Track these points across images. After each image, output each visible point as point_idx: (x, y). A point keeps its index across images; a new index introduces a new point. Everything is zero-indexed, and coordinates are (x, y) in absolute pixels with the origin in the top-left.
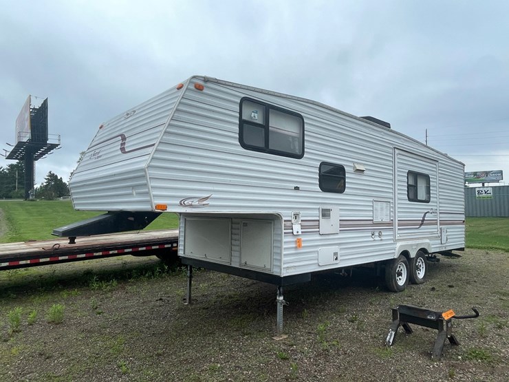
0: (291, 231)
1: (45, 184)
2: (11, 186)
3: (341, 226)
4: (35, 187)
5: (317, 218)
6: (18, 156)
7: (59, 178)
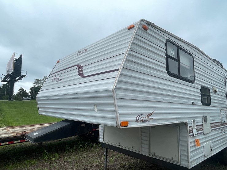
0: (192, 134)
1: (18, 93)
2: (3, 94)
3: (212, 127)
4: (14, 94)
5: (201, 123)
6: (7, 80)
7: (25, 90)
